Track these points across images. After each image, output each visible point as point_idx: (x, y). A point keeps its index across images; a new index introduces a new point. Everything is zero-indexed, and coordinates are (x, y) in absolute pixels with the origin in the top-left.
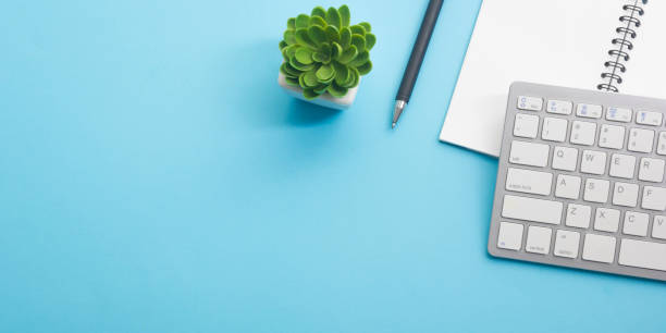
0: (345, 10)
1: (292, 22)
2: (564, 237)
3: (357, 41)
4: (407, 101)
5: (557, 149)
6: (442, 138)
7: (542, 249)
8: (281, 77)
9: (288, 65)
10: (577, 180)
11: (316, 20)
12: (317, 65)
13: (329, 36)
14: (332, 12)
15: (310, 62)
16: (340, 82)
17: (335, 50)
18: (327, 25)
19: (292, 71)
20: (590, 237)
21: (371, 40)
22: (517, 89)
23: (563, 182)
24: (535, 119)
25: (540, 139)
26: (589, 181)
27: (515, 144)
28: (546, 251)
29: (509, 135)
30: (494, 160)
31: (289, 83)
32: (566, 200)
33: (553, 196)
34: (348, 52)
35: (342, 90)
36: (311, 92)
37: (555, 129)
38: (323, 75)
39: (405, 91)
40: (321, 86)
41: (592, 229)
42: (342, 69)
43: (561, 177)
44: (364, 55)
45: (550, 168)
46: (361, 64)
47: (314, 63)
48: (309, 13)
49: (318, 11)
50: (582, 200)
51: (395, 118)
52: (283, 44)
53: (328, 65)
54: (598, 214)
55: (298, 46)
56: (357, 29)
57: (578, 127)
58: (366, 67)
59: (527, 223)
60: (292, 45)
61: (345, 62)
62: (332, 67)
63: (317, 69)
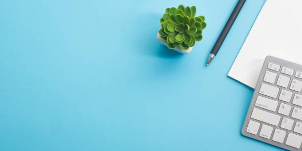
0: (194, 9)
1: (168, 10)
2: (278, 132)
3: (197, 25)
4: (215, 55)
5: (283, 91)
6: (229, 75)
7: (267, 136)
8: (158, 35)
9: (163, 31)
10: (289, 107)
11: (180, 12)
12: (177, 33)
13: (185, 20)
14: (188, 8)
15: (173, 31)
16: (186, 43)
17: (186, 27)
18: (185, 16)
19: (164, 34)
20: (290, 134)
21: (204, 25)
22: (269, 59)
23: (283, 107)
24: (275, 75)
25: (275, 84)
26: (295, 108)
27: (263, 85)
28: (269, 138)
29: (261, 80)
30: (252, 90)
31: (162, 39)
32: (283, 116)
33: (277, 112)
34: (192, 29)
35: (186, 47)
36: (172, 45)
37: (284, 81)
38: (178, 38)
39: (215, 50)
40: (177, 44)
41: (293, 131)
42: (188, 37)
43: (282, 104)
44: (200, 32)
45: (278, 99)
46: (197, 36)
47: (175, 31)
48: (177, 7)
49: (181, 7)
50: (290, 117)
51: (208, 62)
52: (162, 20)
53: (182, 34)
54: (297, 125)
55: (169, 22)
56: (198, 19)
57: (295, 82)
58: (200, 38)
59: (262, 123)
60: (166, 21)
61: (190, 34)
62: (183, 35)
63: (177, 35)
